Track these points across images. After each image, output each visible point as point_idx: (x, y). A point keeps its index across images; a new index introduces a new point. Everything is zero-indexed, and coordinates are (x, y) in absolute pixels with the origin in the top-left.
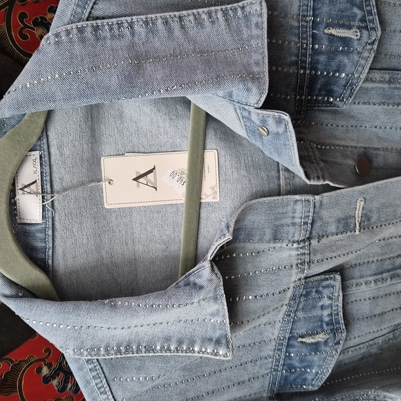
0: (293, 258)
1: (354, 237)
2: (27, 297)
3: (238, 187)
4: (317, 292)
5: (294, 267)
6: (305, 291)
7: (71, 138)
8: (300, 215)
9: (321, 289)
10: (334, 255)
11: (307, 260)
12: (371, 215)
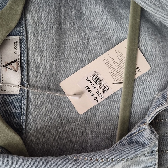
2: (5, 153)
3: (164, 70)
7: (44, 28)
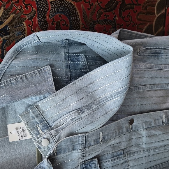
0: (80, 155)
1: (100, 145)
4: (89, 166)
5: (80, 158)
6: (85, 166)
8: (81, 141)
9: (91, 165)
10: (94, 152)
11: (84, 155)
12: (105, 137)
